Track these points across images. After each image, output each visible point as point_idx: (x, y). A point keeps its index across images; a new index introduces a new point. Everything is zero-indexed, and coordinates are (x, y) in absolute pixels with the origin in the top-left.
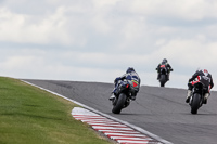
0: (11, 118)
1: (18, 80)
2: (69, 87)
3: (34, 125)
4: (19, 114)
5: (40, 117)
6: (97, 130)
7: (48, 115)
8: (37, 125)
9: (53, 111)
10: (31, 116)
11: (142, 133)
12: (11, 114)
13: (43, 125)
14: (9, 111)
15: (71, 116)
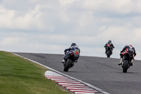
0: (5, 78)
1: (10, 53)
2: (43, 57)
3: (21, 82)
4: (11, 75)
5: (24, 77)
6: (61, 85)
7: (30, 76)
8: (23, 82)
9: (33, 73)
10: (19, 76)
11: (90, 88)
12: (5, 75)
13: (26, 82)
14: (4, 73)
15: (44, 76)
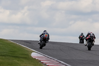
0: (4, 57)
1: (7, 40)
2: (30, 43)
3: (14, 60)
4: (8, 56)
5: (17, 57)
6: (43, 63)
7: (21, 56)
8: (16, 61)
9: (23, 54)
10: (13, 56)
11: (63, 64)
12: (4, 56)
14: (3, 54)
15: (31, 56)
